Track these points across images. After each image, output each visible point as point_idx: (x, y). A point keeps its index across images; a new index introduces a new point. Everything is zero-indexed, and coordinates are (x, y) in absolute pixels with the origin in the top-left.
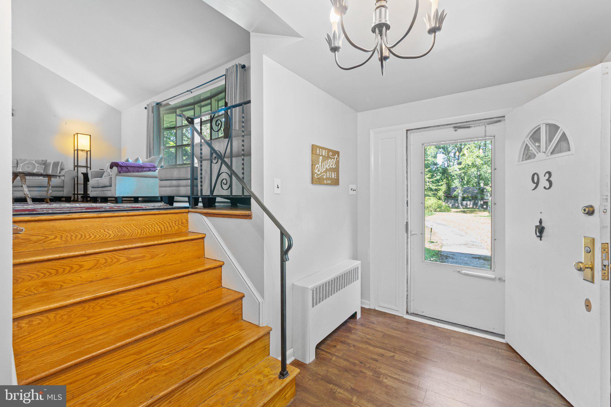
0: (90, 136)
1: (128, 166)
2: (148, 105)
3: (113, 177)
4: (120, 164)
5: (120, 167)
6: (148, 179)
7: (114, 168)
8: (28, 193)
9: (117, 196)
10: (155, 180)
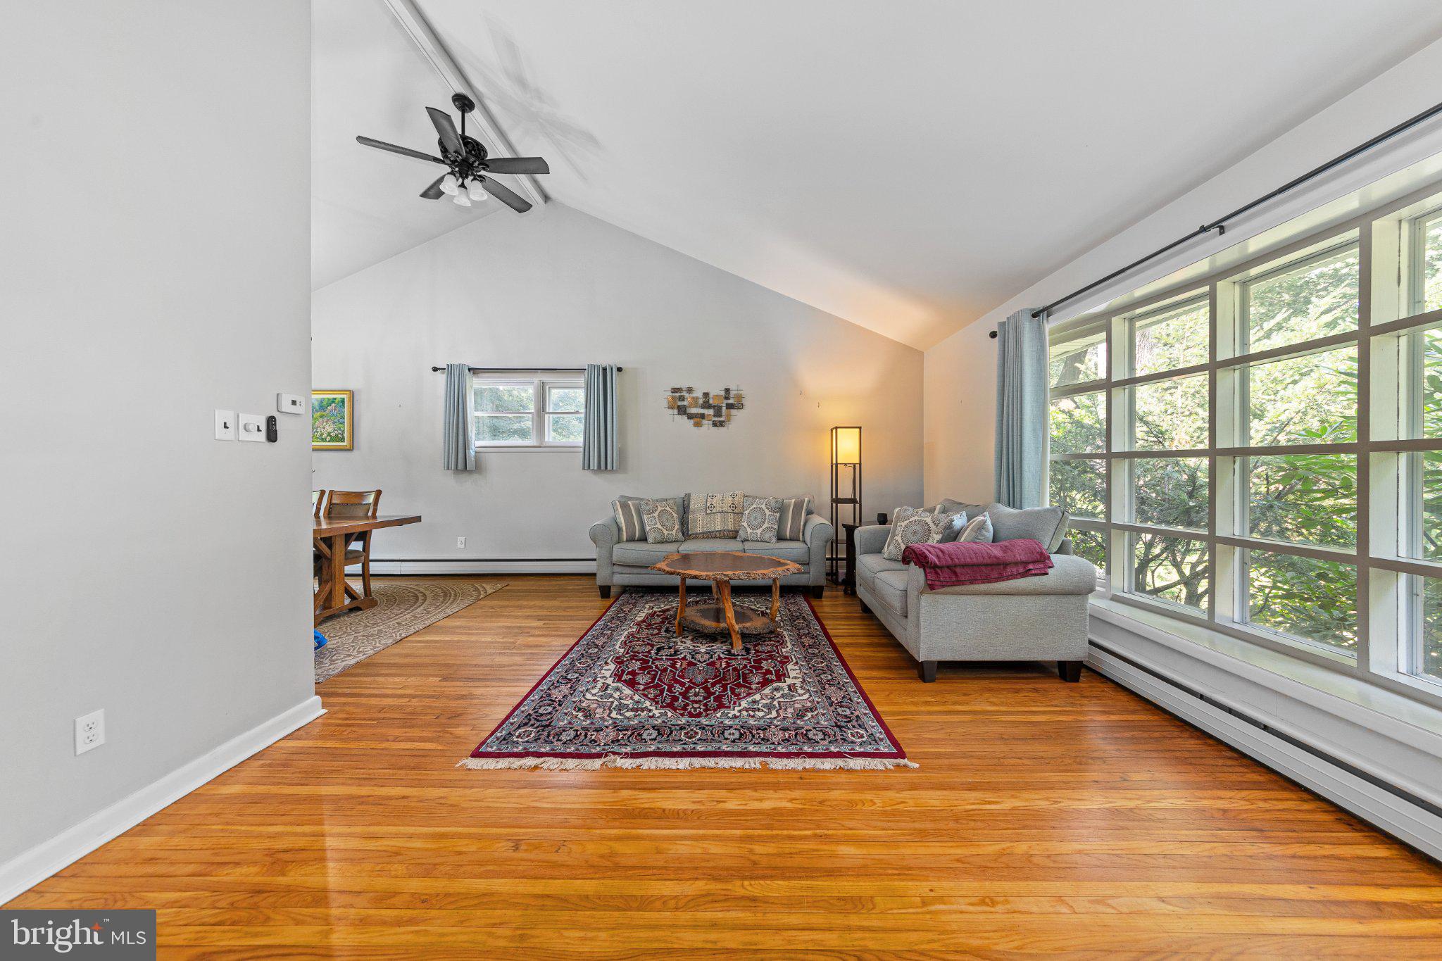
0: (860, 428)
1: (956, 566)
2: (1002, 325)
3: (913, 594)
4: (933, 558)
5: (931, 567)
6: (1017, 598)
7: (912, 564)
8: (734, 622)
9: (922, 658)
10: (1041, 601)
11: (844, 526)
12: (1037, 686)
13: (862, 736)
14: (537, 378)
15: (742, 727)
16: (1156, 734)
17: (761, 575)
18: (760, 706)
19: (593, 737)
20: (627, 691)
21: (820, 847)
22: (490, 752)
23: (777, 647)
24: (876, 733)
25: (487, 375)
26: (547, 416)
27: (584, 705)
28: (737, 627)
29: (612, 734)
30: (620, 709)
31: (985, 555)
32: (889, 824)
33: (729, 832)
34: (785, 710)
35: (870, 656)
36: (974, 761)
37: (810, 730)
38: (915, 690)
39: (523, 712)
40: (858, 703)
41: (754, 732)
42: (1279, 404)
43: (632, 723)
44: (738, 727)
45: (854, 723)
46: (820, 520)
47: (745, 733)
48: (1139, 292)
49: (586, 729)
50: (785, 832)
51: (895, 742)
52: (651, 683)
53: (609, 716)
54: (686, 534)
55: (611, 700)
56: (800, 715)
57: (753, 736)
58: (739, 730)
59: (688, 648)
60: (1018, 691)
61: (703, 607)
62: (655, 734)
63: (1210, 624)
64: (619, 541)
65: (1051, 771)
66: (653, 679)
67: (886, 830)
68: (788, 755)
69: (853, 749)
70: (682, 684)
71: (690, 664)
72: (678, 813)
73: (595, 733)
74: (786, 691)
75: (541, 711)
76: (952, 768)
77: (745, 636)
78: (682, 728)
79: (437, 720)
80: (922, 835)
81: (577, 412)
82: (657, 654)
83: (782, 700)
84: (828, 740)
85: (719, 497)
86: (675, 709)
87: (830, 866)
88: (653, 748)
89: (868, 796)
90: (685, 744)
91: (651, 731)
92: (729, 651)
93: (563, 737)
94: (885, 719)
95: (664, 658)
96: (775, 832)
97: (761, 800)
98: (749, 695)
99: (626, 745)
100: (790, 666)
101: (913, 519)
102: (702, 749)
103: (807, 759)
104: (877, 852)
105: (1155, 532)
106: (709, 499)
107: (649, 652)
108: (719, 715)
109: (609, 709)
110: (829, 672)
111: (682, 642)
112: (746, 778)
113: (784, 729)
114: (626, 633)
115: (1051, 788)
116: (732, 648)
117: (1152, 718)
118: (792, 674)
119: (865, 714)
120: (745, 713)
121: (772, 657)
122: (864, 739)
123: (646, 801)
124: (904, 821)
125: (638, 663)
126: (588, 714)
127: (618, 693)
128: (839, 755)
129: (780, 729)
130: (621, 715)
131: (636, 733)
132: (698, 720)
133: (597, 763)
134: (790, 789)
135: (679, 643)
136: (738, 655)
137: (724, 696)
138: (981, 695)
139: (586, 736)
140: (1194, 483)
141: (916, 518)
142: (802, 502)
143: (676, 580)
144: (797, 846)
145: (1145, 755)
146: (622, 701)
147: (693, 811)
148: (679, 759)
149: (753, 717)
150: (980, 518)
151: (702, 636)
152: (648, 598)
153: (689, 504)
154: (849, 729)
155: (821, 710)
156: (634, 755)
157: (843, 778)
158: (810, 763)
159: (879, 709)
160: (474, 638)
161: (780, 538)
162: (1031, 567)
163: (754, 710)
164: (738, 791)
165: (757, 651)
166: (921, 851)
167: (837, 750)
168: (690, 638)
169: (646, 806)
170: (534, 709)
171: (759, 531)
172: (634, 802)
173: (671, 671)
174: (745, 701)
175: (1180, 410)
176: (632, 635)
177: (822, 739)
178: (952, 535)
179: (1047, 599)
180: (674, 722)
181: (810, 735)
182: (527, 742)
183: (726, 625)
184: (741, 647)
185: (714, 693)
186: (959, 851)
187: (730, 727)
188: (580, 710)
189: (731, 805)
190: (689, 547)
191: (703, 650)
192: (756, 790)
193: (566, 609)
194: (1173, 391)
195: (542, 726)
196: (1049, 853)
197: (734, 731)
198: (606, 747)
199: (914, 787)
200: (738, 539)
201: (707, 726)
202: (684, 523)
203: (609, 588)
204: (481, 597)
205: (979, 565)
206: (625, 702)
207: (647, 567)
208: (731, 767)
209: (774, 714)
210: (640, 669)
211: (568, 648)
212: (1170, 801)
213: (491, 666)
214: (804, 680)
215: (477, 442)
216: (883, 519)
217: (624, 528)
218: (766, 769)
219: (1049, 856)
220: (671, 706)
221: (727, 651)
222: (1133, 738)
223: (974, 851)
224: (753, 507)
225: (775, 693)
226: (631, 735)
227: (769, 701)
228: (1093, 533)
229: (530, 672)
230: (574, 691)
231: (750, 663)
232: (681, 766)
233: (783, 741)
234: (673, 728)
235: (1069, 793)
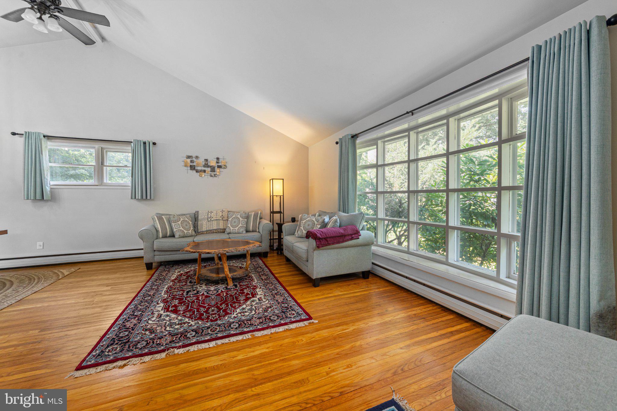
0: (283, 179)
1: (327, 238)
2: (340, 139)
3: (311, 251)
4: (319, 235)
5: (318, 239)
6: (349, 249)
7: (310, 238)
8: (228, 273)
9: (314, 277)
10: (357, 249)
11: (277, 224)
12: (356, 282)
13: (294, 314)
14: (97, 146)
15: (239, 321)
16: (394, 293)
17: (241, 249)
18: (246, 310)
19: (158, 342)
20: (173, 316)
21: (283, 364)
22: (90, 365)
23: (250, 282)
24: (299, 312)
25: (58, 140)
26: (105, 168)
27: (148, 327)
28: (230, 275)
29: (169, 339)
30: (171, 325)
31: (338, 233)
32: (310, 347)
33: (240, 369)
34: (259, 309)
35: (292, 280)
36: (338, 315)
37: (271, 316)
38: (312, 291)
39: (108, 338)
40: (290, 301)
41: (245, 322)
42: (423, 175)
43: (180, 331)
44: (237, 322)
45: (290, 309)
46: (266, 222)
47: (241, 323)
48: (387, 132)
49: (153, 339)
50: (267, 362)
51: (307, 314)
52: (186, 309)
53: (165, 330)
54: (197, 231)
55: (165, 322)
56: (266, 310)
57: (245, 324)
58: (238, 323)
59: (204, 289)
60: (349, 285)
61: (210, 268)
62: (194, 333)
63: (408, 252)
64: (157, 238)
65: (364, 313)
66: (188, 307)
67: (309, 350)
68: (263, 329)
69: (291, 320)
70: (204, 307)
71: (207, 297)
72: (214, 368)
73: (159, 340)
74: (258, 301)
75: (121, 335)
76: (330, 319)
77: (234, 279)
78: (208, 328)
79: (42, 356)
80: (323, 348)
81: (126, 166)
82: (187, 294)
83: (256, 305)
84: (280, 319)
85: (215, 212)
86: (203, 320)
87: (289, 371)
88: (194, 340)
89: (300, 338)
90: (211, 335)
91: (192, 332)
92: (226, 288)
93: (139, 346)
94: (302, 305)
95: (192, 296)
96: (262, 364)
97: (254, 351)
98: (240, 306)
99: (178, 342)
100: (258, 290)
101: (308, 219)
102: (221, 335)
103: (272, 329)
104: (307, 360)
105: (389, 220)
106: (209, 214)
107: (182, 294)
108: (226, 318)
109: (165, 326)
110: (275, 290)
111: (200, 287)
112: (245, 344)
113: (259, 318)
114: (166, 286)
115: (365, 319)
116: (228, 286)
117: (392, 288)
118: (259, 293)
119: (294, 305)
120: (239, 315)
121: (248, 287)
122: (295, 315)
123: (195, 366)
124: (315, 345)
125: (177, 301)
126: (152, 331)
127: (168, 318)
128: (286, 324)
129: (258, 319)
130: (172, 328)
131: (184, 335)
132: (216, 322)
133: (163, 355)
134: (266, 344)
135: (199, 288)
136: (231, 289)
137: (228, 309)
138: (337, 289)
139: (153, 342)
140: (401, 202)
141: (309, 219)
142: (258, 213)
143: (196, 256)
144: (274, 366)
145: (391, 301)
146: (172, 321)
147: (221, 365)
148: (209, 343)
149: (244, 315)
150: (335, 218)
151: (211, 282)
152: (177, 267)
153: (198, 217)
154: (288, 312)
155: (275, 307)
156: (184, 346)
157: (288, 333)
158: (273, 330)
159: (299, 301)
160: (61, 303)
161: (247, 231)
162: (353, 236)
163: (244, 312)
164: (242, 350)
165: (240, 285)
166: (324, 354)
167: (284, 322)
168: (204, 284)
169: (196, 368)
170: (116, 335)
171: (237, 228)
172: (189, 368)
173: (197, 302)
174: (239, 309)
175: (396, 176)
176: (170, 287)
177: (277, 319)
178: (324, 225)
179: (359, 248)
180: (203, 326)
181: (272, 318)
182: (116, 353)
183: (224, 275)
184: (232, 285)
185: (222, 308)
186: (337, 351)
187: (233, 322)
188: (146, 330)
189: (240, 357)
190: (198, 239)
191: (213, 289)
192: (251, 348)
193: (125, 278)
194: (394, 169)
195: (124, 343)
196: (367, 343)
197: (236, 324)
198: (167, 346)
199: (317, 330)
200: (226, 233)
201: (221, 324)
202: (195, 226)
203: (152, 263)
204: (60, 278)
205: (335, 237)
206: (173, 321)
207: (179, 250)
208: (237, 340)
209: (253, 312)
210: (179, 303)
211: (131, 299)
212: (400, 315)
213: (79, 316)
214: (265, 295)
215: (50, 183)
216: (293, 220)
217: (160, 231)
218: (254, 337)
219: (367, 344)
220: (200, 318)
221: (225, 287)
222: (388, 296)
223: (342, 349)
224: (233, 217)
225: (252, 303)
226: (180, 337)
227: (250, 307)
228: (370, 222)
229: (109, 316)
230: (141, 321)
231: (238, 291)
232: (211, 346)
233: (260, 323)
234: (204, 329)
235: (371, 320)
